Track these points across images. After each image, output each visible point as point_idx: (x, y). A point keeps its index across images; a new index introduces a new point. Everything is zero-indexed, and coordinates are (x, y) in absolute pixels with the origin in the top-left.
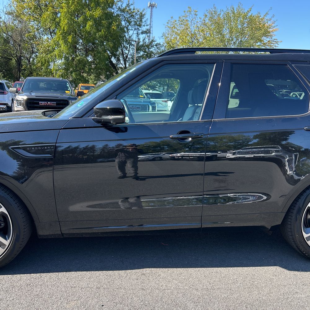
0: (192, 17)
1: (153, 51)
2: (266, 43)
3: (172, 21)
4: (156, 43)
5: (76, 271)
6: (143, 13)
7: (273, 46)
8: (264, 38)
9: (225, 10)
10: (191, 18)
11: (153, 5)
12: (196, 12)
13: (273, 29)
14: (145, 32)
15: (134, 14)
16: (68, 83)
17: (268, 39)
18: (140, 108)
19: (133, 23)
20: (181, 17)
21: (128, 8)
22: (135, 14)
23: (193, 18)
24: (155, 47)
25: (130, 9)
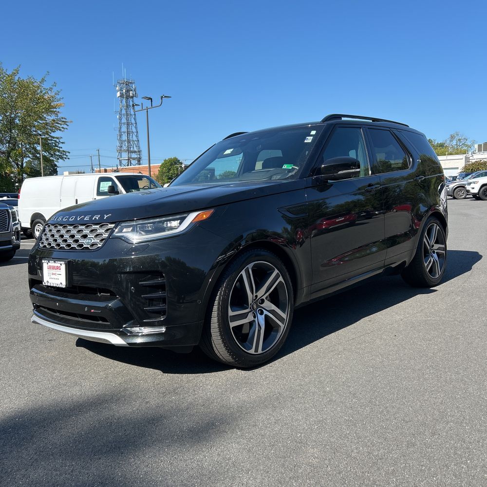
2: (49, 123)
17: (52, 118)
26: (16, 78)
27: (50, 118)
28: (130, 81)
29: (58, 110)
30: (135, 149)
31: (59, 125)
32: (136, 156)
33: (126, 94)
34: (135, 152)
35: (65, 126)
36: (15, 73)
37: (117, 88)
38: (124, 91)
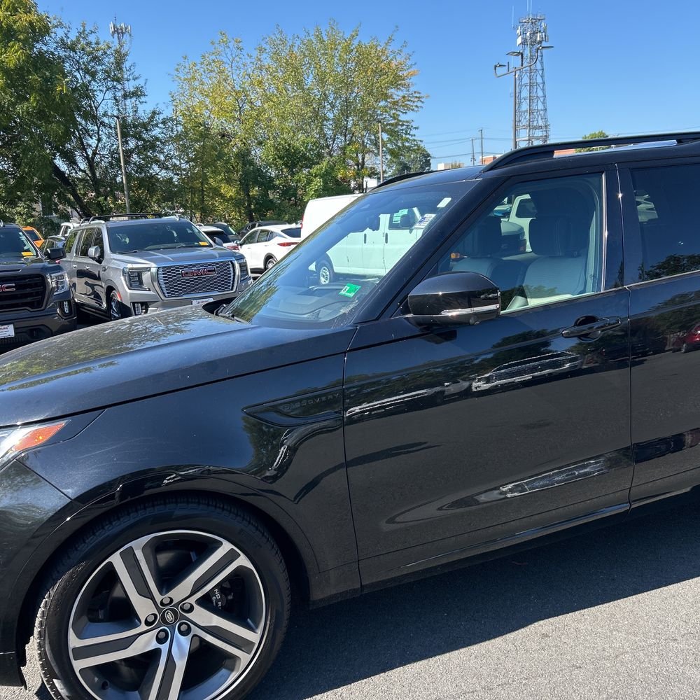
0: (232, 55)
1: (159, 135)
2: (397, 102)
3: (187, 66)
4: (161, 117)
5: (402, 664)
6: (123, 52)
7: (412, 106)
8: (393, 90)
9: (302, 35)
10: (229, 55)
11: (121, 29)
12: (240, 42)
13: (409, 71)
14: (133, 93)
15: (100, 53)
16: (21, 233)
17: (401, 94)
18: (214, 271)
19: (100, 75)
20: (207, 55)
21: (83, 42)
22: (102, 55)
23: (234, 56)
24: (161, 125)
25: (89, 44)
26: (356, 43)
27: (397, 94)
28: (538, 18)
29: (407, 81)
30: (541, 123)
31: (411, 104)
32: (540, 134)
33: (531, 38)
34: (539, 128)
35: (419, 104)
36: (353, 36)
37: (518, 31)
38: (528, 34)
